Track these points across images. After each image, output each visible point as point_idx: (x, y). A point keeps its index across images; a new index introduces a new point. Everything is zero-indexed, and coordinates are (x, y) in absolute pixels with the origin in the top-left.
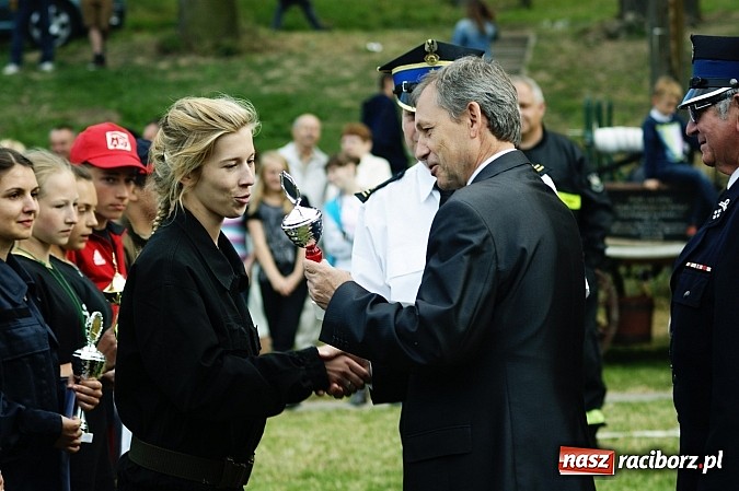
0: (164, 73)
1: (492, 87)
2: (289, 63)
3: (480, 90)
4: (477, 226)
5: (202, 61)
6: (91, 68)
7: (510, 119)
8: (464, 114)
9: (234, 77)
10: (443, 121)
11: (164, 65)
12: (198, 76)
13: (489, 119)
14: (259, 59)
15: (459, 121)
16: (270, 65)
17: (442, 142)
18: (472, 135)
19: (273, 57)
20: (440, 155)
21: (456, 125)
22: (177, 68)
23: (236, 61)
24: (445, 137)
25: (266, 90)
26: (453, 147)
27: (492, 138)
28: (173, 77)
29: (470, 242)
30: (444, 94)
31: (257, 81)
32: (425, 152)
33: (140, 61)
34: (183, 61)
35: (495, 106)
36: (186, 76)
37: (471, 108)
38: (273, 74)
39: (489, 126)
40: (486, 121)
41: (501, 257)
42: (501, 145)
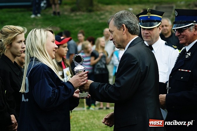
0: (73, 17)
1: (129, 20)
2: (107, 14)
3: (125, 21)
4: (135, 60)
5: (83, 13)
6: (52, 15)
7: (135, 28)
8: (121, 28)
9: (91, 18)
10: (115, 29)
11: (72, 14)
12: (82, 18)
13: (128, 29)
14: (99, 13)
15: (120, 30)
16: (102, 14)
17: (115, 36)
18: (124, 34)
19: (102, 12)
20: (115, 39)
21: (119, 31)
22: (76, 15)
23: (92, 14)
24: (116, 34)
25: (100, 21)
26: (118, 37)
27: (130, 34)
28: (75, 18)
29: (134, 64)
30: (115, 22)
31: (98, 19)
32: (112, 38)
33: (66, 13)
34: (78, 13)
35: (130, 25)
36: (78, 17)
37: (123, 26)
38: (103, 17)
39: (128, 31)
40: (127, 29)
42: (133, 36)
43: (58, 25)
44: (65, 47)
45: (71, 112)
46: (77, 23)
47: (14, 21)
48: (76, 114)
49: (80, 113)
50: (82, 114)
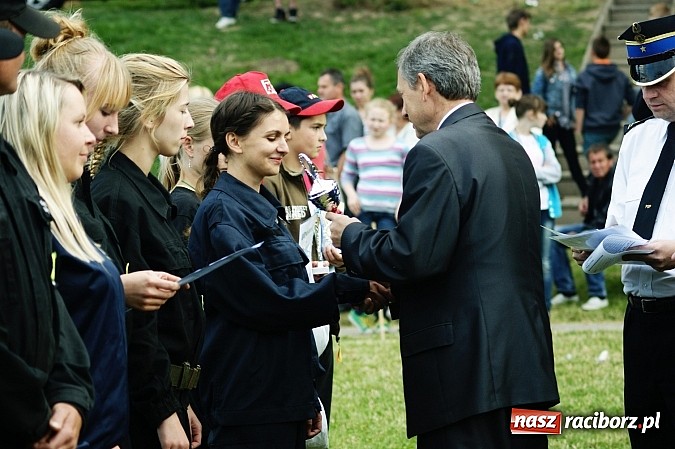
0: (339, 26)
1: (436, 59)
3: (425, 62)
4: (438, 164)
7: (454, 82)
8: (417, 83)
10: (405, 90)
11: (339, 19)
12: (370, 29)
13: (436, 84)
14: (426, 14)
15: (414, 88)
16: (437, 19)
18: (424, 99)
19: (439, 12)
21: (413, 92)
22: (351, 22)
24: (408, 102)
26: (414, 109)
27: (442, 99)
28: (347, 30)
30: (403, 68)
33: (318, 15)
34: (357, 16)
35: (439, 74)
36: (360, 29)
37: (420, 78)
39: (437, 90)
40: (434, 86)
41: (459, 186)
42: (452, 103)
43: (292, 55)
44: (319, 126)
45: (338, 339)
46: (353, 47)
47: (146, 41)
48: (353, 346)
49: (364, 345)
50: (373, 346)
